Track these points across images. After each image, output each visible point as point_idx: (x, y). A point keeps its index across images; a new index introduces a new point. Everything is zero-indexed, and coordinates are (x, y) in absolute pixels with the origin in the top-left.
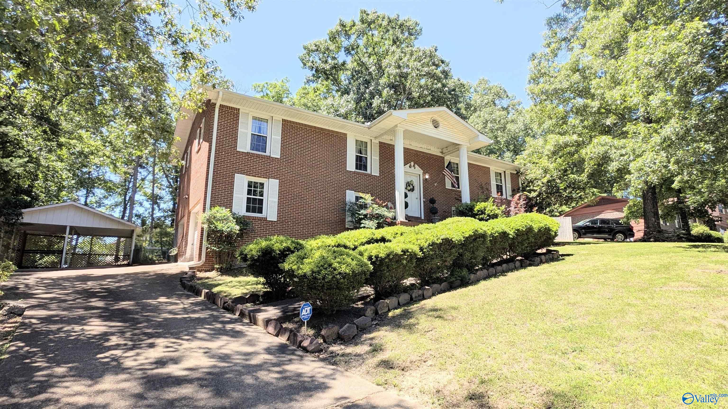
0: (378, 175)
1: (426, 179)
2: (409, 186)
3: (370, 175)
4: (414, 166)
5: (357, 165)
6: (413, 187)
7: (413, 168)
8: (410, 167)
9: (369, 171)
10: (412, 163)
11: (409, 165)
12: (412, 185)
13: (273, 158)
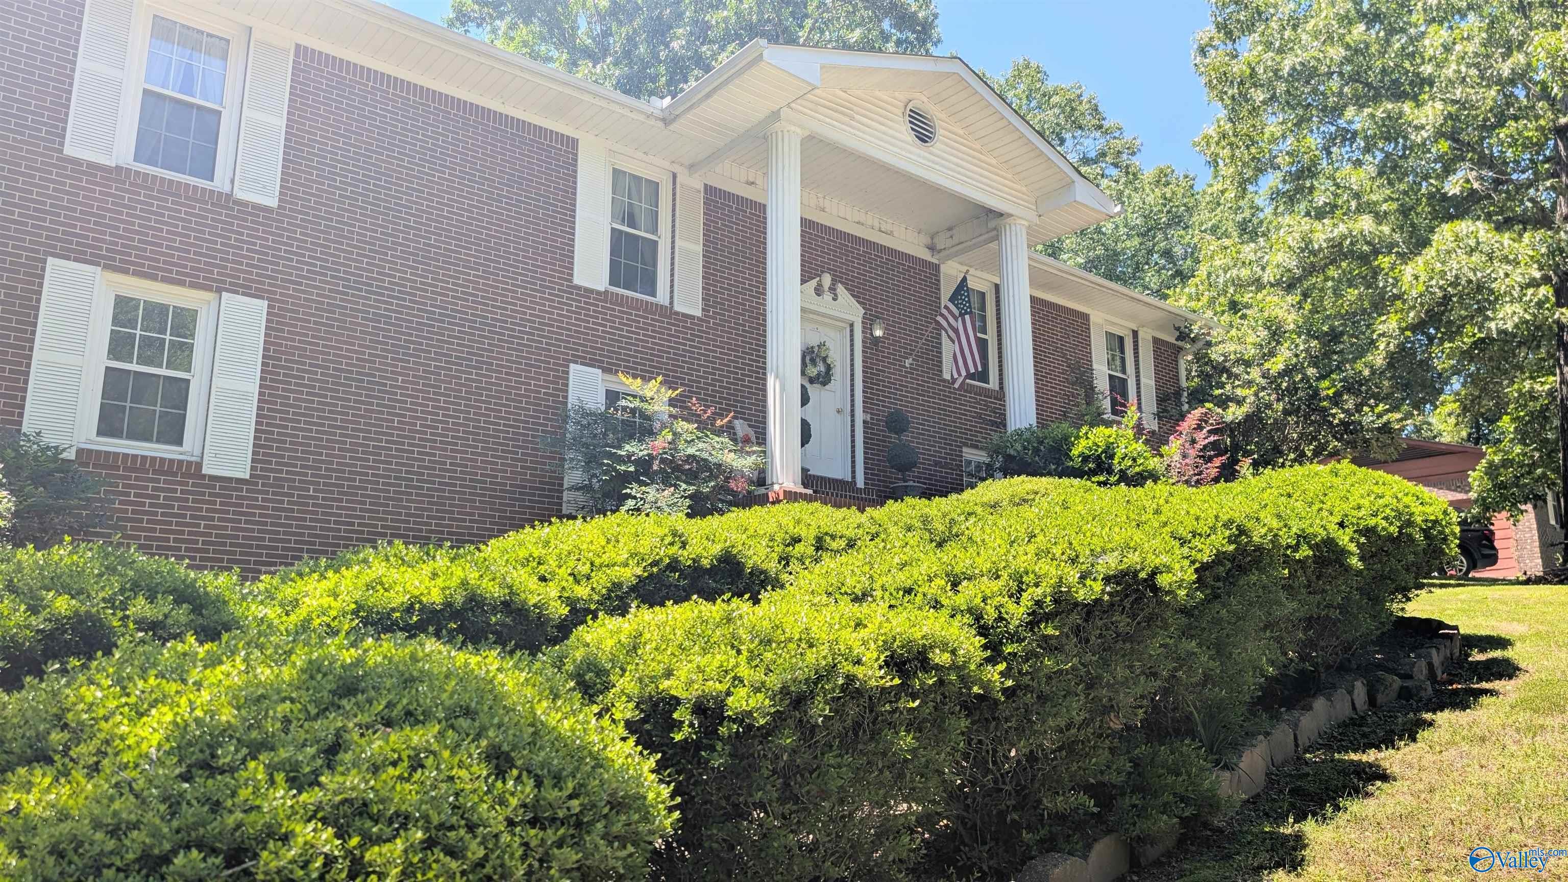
0: (698, 313)
1: (876, 341)
2: (813, 361)
3: (668, 312)
4: (832, 289)
5: (614, 266)
6: (829, 368)
7: (828, 297)
8: (819, 291)
9: (662, 297)
10: (827, 280)
11: (813, 283)
12: (824, 359)
13: (245, 204)
